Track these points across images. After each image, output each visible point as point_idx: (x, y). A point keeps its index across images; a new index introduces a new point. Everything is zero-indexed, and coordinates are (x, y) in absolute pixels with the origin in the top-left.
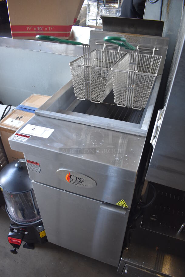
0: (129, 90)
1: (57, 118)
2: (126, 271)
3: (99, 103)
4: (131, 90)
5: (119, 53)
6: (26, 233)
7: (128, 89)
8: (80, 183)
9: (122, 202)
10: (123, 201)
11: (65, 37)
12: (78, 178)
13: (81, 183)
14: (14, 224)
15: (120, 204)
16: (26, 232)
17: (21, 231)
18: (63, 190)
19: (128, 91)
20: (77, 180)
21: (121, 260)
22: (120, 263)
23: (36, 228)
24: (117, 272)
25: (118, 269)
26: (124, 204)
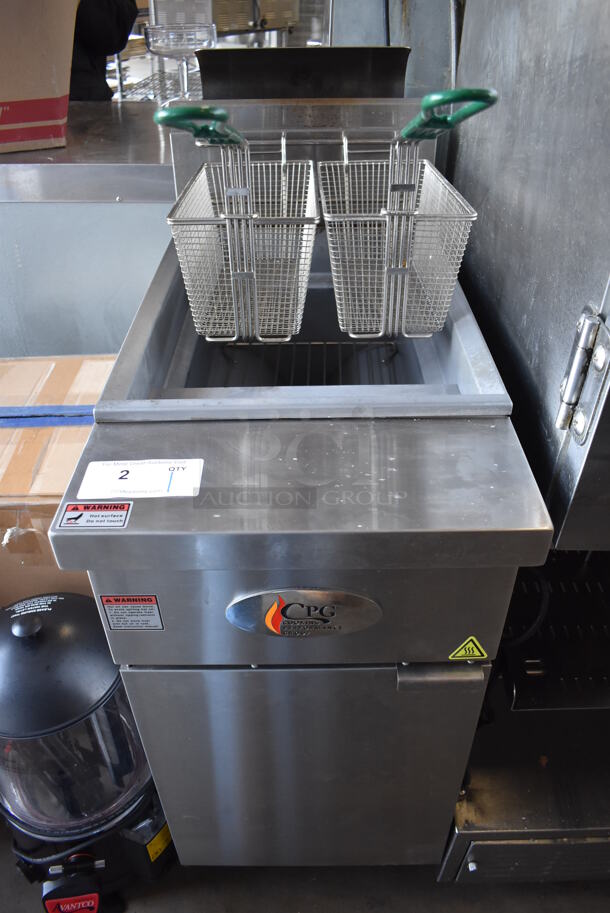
0: (393, 276)
1: (189, 418)
2: (472, 867)
3: (288, 339)
4: (400, 277)
5: (285, 166)
6: (100, 863)
7: (390, 277)
8: (320, 623)
9: (467, 646)
10: (471, 640)
11: (53, 140)
12: (312, 609)
13: (325, 621)
14: (41, 848)
15: (463, 652)
16: (97, 862)
17: (74, 863)
18: (249, 667)
19: (389, 283)
20: (309, 614)
21: (456, 836)
22: (451, 848)
23: (131, 834)
24: (438, 880)
25: (443, 868)
26: (475, 649)
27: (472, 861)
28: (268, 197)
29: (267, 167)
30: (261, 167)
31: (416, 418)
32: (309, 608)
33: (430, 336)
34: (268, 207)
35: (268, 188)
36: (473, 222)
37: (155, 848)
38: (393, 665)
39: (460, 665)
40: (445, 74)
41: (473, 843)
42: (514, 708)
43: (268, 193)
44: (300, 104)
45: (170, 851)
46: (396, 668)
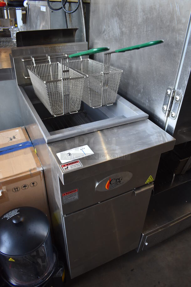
2: (146, 244)
3: (77, 112)
4: (106, 90)
5: (51, 64)
7: (103, 90)
8: (118, 183)
9: (149, 179)
13: (120, 182)
15: (148, 181)
18: (98, 203)
19: (103, 92)
20: (116, 181)
21: (143, 236)
22: (142, 240)
24: (138, 252)
25: (139, 248)
26: (151, 179)
27: (146, 242)
28: (47, 74)
29: (46, 65)
30: (44, 65)
31: (129, 123)
32: (116, 179)
33: (112, 104)
34: (47, 77)
35: (46, 71)
36: (122, 73)
38: (132, 190)
39: (147, 185)
40: (82, 35)
41: (147, 236)
43: (47, 73)
44: (51, 46)
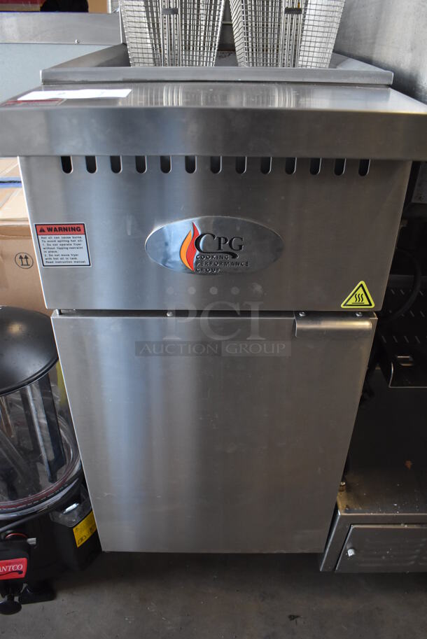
2: (351, 553)
4: (295, 17)
6: (32, 541)
7: (287, 18)
8: (229, 258)
9: (357, 293)
10: (362, 285)
12: (223, 240)
13: (234, 256)
15: (353, 300)
16: (29, 540)
19: (286, 24)
20: (220, 247)
21: (338, 518)
22: (335, 529)
23: (61, 518)
24: (321, 570)
26: (364, 296)
27: (351, 548)
37: (81, 534)
38: (292, 315)
41: (353, 527)
42: (391, 386)
45: (94, 538)
46: (295, 318)
